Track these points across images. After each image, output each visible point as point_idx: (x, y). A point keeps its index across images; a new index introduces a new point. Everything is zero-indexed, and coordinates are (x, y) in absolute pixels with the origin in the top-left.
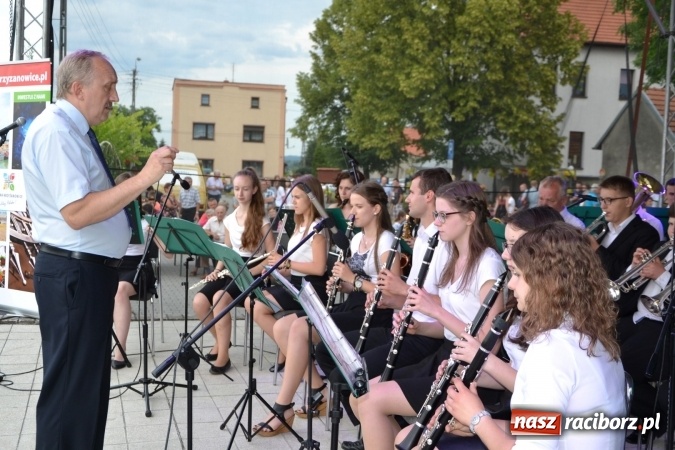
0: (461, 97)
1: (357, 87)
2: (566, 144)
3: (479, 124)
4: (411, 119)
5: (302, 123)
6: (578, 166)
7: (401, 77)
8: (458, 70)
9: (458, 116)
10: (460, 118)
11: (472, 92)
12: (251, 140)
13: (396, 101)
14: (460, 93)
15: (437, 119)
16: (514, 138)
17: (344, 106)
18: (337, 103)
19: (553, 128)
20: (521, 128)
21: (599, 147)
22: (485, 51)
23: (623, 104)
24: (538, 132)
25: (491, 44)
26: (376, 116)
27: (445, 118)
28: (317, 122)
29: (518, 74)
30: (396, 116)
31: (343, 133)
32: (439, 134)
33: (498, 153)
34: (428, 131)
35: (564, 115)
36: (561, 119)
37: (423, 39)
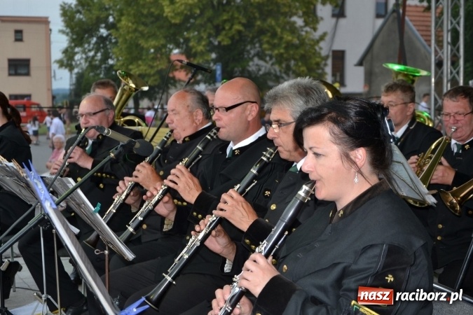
0: (225, 21)
1: (122, 15)
2: (330, 62)
3: (245, 46)
4: (178, 45)
5: (69, 54)
6: (342, 83)
7: (165, 3)
9: (223, 39)
10: (226, 42)
11: (236, 15)
12: (16, 74)
14: (225, 17)
15: (204, 43)
16: (280, 59)
17: (110, 35)
18: (103, 32)
19: (317, 48)
20: (286, 48)
21: (360, 63)
23: (380, 21)
24: (302, 52)
26: (142, 42)
27: (211, 42)
28: (84, 52)
30: (162, 41)
31: (111, 62)
32: (206, 58)
33: (265, 74)
34: (195, 56)
35: (325, 34)
36: (322, 38)
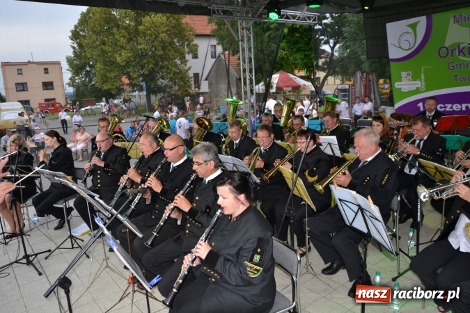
0: (145, 63)
1: (97, 62)
2: (193, 79)
3: (155, 74)
4: (124, 74)
5: (72, 80)
6: (199, 88)
7: (117, 56)
8: (143, 51)
9: (145, 71)
10: (147, 72)
11: (150, 60)
12: (47, 89)
13: (116, 67)
14: (145, 61)
15: (136, 73)
16: (171, 79)
17: (91, 70)
18: (88, 68)
19: (187, 73)
20: (174, 74)
21: (206, 79)
22: (153, 41)
23: (214, 60)
24: (181, 76)
25: (156, 37)
26: (108, 74)
27: (140, 73)
28: (80, 79)
29: (169, 51)
30: (117, 73)
31: (93, 83)
32: (138, 80)
33: (165, 86)
34: (133, 79)
35: (190, 67)
36: (189, 69)
37: (124, 37)
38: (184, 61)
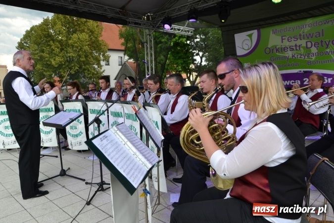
0: (73, 66)
3: (79, 74)
7: (52, 60)
8: (71, 57)
10: (73, 73)
11: (76, 64)
13: (51, 68)
14: (73, 65)
16: (91, 78)
20: (92, 75)
21: (115, 79)
22: (79, 51)
23: (121, 67)
24: (97, 76)
25: (81, 49)
26: (45, 73)
29: (90, 58)
33: (86, 83)
35: (104, 70)
36: (103, 71)
37: (58, 48)
38: (100, 66)
